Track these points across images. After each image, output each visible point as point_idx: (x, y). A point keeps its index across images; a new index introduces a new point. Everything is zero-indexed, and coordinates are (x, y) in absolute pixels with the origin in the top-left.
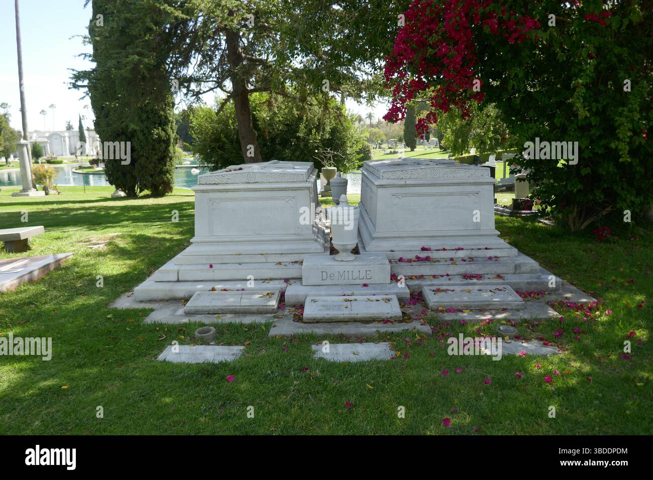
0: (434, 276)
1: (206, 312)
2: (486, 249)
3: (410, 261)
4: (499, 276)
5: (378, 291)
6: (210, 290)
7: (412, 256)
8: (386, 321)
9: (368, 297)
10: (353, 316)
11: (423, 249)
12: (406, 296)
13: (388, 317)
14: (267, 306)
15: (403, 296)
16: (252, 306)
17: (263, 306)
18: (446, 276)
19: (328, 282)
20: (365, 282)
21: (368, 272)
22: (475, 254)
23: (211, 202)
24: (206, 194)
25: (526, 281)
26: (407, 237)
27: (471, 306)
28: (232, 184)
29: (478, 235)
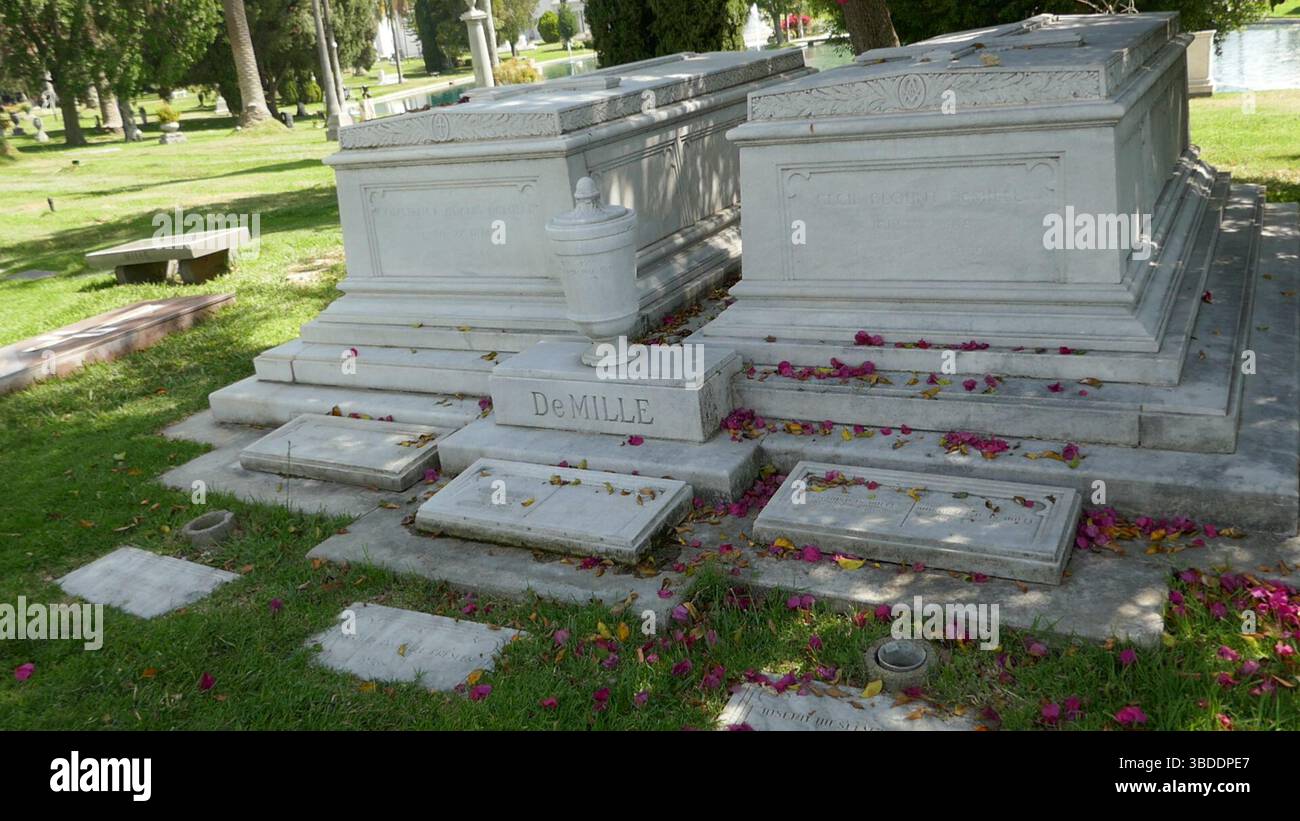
0: (859, 429)
1: (274, 468)
2: (1065, 351)
3: (809, 373)
4: (1069, 453)
5: (647, 464)
6: (328, 414)
7: (821, 358)
8: (592, 561)
9: (611, 478)
10: (517, 532)
11: (863, 340)
12: (719, 488)
13: (600, 550)
14: (382, 472)
15: (712, 485)
16: (355, 467)
17: (375, 470)
18: (899, 432)
19: (549, 421)
20: (635, 430)
21: (643, 405)
22: (1020, 364)
23: (369, 192)
24: (355, 174)
25: (1152, 479)
26: (827, 298)
27: (875, 550)
28: (404, 145)
29: (1057, 303)
